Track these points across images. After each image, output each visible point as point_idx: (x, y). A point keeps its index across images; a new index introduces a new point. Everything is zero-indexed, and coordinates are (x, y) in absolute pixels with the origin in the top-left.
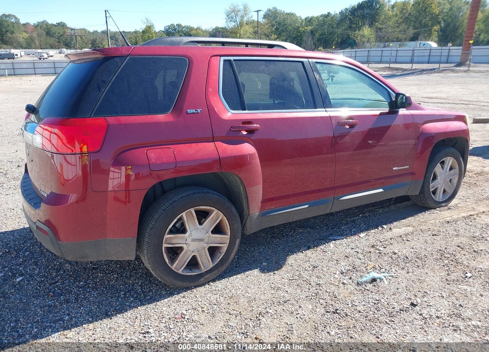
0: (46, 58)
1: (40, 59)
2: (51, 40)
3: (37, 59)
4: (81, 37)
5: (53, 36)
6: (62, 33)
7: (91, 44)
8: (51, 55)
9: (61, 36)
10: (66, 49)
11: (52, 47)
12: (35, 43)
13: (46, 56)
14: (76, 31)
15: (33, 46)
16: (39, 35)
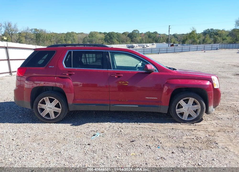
0: (146, 47)
1: (143, 48)
2: (150, 40)
3: (142, 48)
4: (163, 37)
5: (151, 38)
6: (155, 36)
7: (166, 40)
8: (148, 46)
9: (154, 37)
10: (155, 43)
11: (150, 43)
12: (143, 41)
13: (145, 46)
14: (161, 35)
15: (143, 42)
16: (146, 38)
